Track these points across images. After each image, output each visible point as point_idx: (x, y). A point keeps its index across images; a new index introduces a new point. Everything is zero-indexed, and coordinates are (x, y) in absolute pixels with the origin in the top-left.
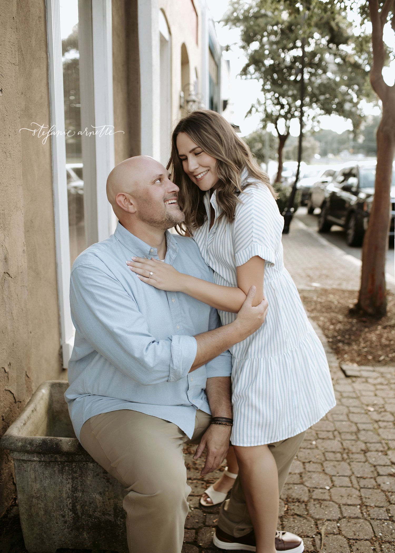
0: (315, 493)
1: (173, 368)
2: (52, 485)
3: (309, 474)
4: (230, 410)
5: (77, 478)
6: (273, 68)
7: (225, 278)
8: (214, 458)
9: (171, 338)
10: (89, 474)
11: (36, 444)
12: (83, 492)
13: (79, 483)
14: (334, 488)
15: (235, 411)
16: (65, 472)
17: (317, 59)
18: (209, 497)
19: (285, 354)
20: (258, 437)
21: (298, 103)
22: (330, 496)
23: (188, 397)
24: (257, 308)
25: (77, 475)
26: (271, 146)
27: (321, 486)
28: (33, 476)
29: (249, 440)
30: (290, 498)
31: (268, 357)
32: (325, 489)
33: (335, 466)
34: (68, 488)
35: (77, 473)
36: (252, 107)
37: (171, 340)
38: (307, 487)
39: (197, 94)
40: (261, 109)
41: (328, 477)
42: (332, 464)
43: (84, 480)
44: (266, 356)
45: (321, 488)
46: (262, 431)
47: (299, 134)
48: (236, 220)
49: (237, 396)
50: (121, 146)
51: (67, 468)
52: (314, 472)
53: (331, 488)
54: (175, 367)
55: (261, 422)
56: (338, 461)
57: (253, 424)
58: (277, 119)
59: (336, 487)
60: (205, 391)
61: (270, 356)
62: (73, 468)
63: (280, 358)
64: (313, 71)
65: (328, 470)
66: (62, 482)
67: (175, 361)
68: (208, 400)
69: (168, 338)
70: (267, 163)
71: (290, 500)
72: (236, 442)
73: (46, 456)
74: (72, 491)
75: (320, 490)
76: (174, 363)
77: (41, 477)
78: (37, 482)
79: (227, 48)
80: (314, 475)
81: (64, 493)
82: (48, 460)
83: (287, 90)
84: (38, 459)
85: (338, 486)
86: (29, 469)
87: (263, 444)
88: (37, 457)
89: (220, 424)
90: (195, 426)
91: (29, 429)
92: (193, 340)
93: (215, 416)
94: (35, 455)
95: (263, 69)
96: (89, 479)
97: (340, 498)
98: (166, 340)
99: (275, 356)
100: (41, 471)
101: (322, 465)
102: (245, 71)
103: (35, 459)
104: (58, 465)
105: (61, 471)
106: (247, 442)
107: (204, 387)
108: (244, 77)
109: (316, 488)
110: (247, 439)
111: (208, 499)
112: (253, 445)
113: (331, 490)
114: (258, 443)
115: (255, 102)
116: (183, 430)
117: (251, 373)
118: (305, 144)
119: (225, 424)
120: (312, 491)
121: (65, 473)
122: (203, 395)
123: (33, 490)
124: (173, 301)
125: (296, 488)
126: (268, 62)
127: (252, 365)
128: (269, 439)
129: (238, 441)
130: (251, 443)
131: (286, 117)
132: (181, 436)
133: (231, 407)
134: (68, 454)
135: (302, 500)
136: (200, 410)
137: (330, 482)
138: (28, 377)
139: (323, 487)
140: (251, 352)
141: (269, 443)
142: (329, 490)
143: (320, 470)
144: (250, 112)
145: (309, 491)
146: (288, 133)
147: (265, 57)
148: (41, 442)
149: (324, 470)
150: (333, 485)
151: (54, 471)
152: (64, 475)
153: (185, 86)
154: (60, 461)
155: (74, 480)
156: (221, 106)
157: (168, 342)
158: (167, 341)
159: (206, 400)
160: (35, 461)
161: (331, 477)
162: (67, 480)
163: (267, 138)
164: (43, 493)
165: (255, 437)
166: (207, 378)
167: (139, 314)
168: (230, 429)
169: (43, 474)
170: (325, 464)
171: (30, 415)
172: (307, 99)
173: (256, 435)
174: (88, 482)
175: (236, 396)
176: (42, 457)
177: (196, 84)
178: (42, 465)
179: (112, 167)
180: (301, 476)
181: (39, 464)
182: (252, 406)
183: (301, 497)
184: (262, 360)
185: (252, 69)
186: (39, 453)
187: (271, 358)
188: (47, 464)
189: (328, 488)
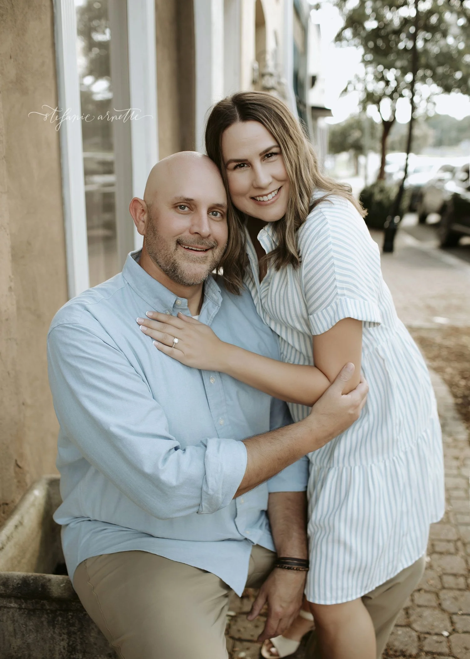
0: (427, 641)
1: (207, 493)
2: (38, 641)
3: (419, 610)
4: (304, 546)
5: (75, 633)
6: (376, 33)
7: (297, 347)
8: (278, 621)
9: (205, 442)
10: (93, 629)
11: (13, 586)
12: (84, 652)
13: (79, 640)
14: (455, 635)
15: (312, 547)
16: (56, 624)
17: (434, 19)
18: (273, 646)
19: (395, 458)
20: (348, 588)
21: (409, 77)
22: (450, 648)
23: (237, 528)
24: (349, 396)
25: (76, 628)
26: (372, 135)
27: (436, 631)
28: (11, 629)
29: (334, 594)
30: (391, 649)
31: (367, 464)
32: (442, 635)
33: (456, 599)
34: (62, 647)
35: (75, 626)
36: (349, 83)
37: (206, 446)
38: (416, 631)
39: (276, 66)
40: (360, 86)
41: (446, 616)
42: (451, 594)
43: (85, 636)
44: (364, 463)
45: (437, 634)
46: (353, 579)
47: (409, 119)
48: (304, 264)
49: (316, 526)
50: (168, 134)
51: (60, 619)
52: (426, 606)
53: (450, 634)
54: (210, 490)
55: (353, 566)
56: (460, 590)
57: (341, 569)
58: (380, 100)
59: (457, 632)
60: (267, 513)
61: (370, 463)
62: (69, 620)
63: (387, 464)
64: (428, 35)
65: (447, 605)
66: (53, 638)
67: (211, 481)
68: (270, 528)
69: (201, 442)
70: (366, 155)
71: (391, 652)
72: (314, 597)
73: (29, 601)
74: (68, 651)
75: (435, 638)
76: (210, 485)
77: (23, 629)
78: (17, 636)
79: (317, 7)
80: (427, 613)
81: (57, 653)
82: (31, 607)
83: (395, 61)
84: (16, 606)
85: (460, 630)
86: (5, 618)
87: (354, 598)
88: (16, 602)
89: (289, 568)
90: (249, 572)
91: (10, 555)
92: (242, 446)
93: (282, 556)
94: (13, 600)
95: (363, 34)
96: (92, 634)
97: (464, 651)
98: (197, 446)
99: (378, 461)
100: (22, 622)
101: (437, 595)
102: (339, 38)
103: (12, 605)
104: (47, 614)
105: (52, 623)
106: (331, 597)
107: (265, 508)
108: (338, 42)
109: (428, 633)
110: (331, 593)
111: (273, 650)
112: (339, 602)
113: (451, 637)
114: (347, 597)
115: (353, 79)
116: (228, 583)
117: (338, 490)
118: (417, 132)
119: (296, 570)
120: (422, 639)
121: (57, 626)
122: (263, 520)
123: (12, 647)
124: (211, 381)
125: (400, 632)
126: (371, 25)
127: (339, 478)
128: (363, 590)
129: (317, 596)
130: (337, 599)
131: (391, 97)
132: (225, 592)
133: (306, 541)
134: (59, 600)
135: (408, 653)
136: (258, 546)
137: (448, 624)
138: (19, 467)
139: (439, 633)
140: (339, 456)
141: (363, 594)
142: (448, 637)
143: (434, 604)
144: (346, 90)
145: (419, 638)
146: (395, 118)
147: (366, 18)
148: (20, 583)
149: (440, 604)
150: (454, 630)
151: (42, 622)
152: (56, 629)
153: (260, 54)
154: (49, 609)
155: (70, 636)
156: (308, 82)
157: (200, 450)
158: (199, 448)
159: (267, 527)
160: (11, 608)
161: (451, 616)
162: (61, 636)
163: (366, 125)
164: (26, 653)
165: (342, 589)
166: (270, 494)
167: (153, 403)
168: (304, 577)
169: (26, 625)
170: (443, 594)
171: (12, 533)
172: (420, 73)
173: (345, 586)
174: (92, 640)
175: (314, 525)
176: (23, 603)
177: (276, 52)
178: (23, 614)
179: (155, 161)
180: (407, 613)
181: (19, 611)
182: (339, 541)
183: (406, 647)
184: (357, 469)
185: (348, 33)
186: (17, 598)
187: (373, 465)
188: (31, 613)
189: (446, 634)
